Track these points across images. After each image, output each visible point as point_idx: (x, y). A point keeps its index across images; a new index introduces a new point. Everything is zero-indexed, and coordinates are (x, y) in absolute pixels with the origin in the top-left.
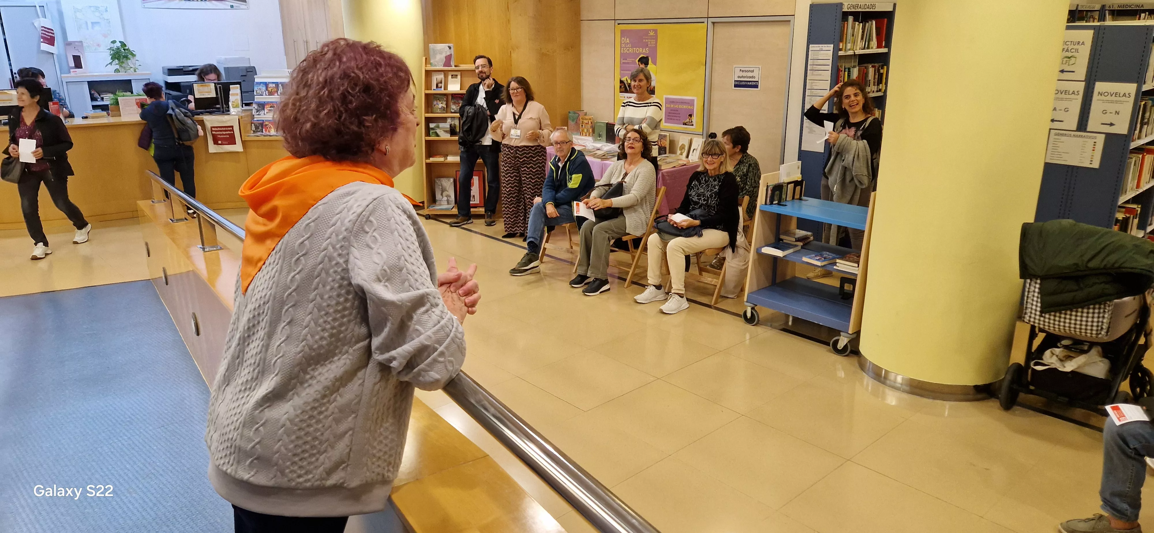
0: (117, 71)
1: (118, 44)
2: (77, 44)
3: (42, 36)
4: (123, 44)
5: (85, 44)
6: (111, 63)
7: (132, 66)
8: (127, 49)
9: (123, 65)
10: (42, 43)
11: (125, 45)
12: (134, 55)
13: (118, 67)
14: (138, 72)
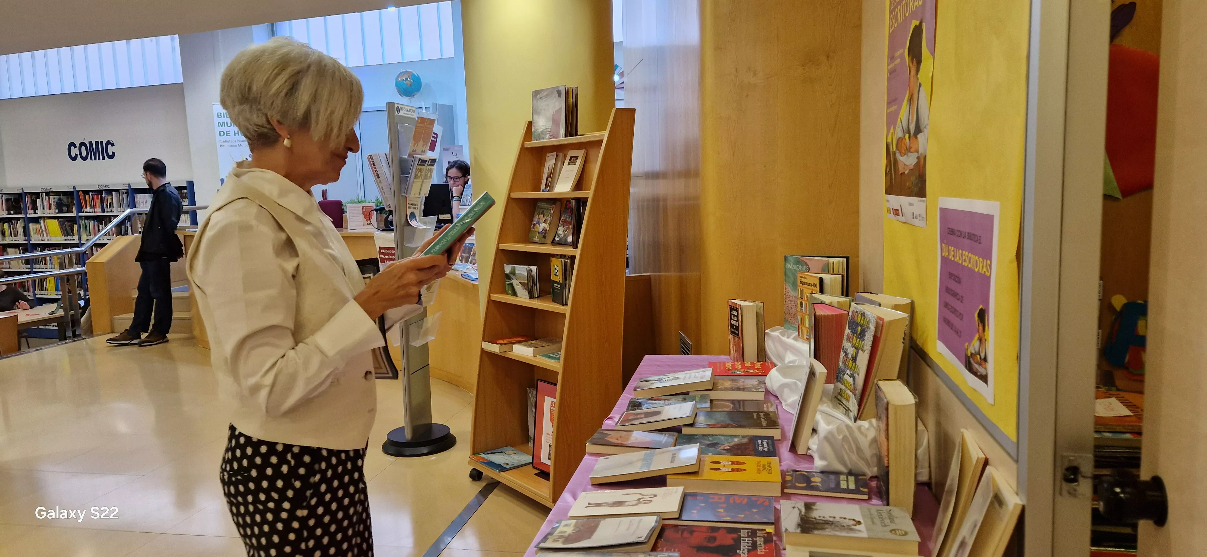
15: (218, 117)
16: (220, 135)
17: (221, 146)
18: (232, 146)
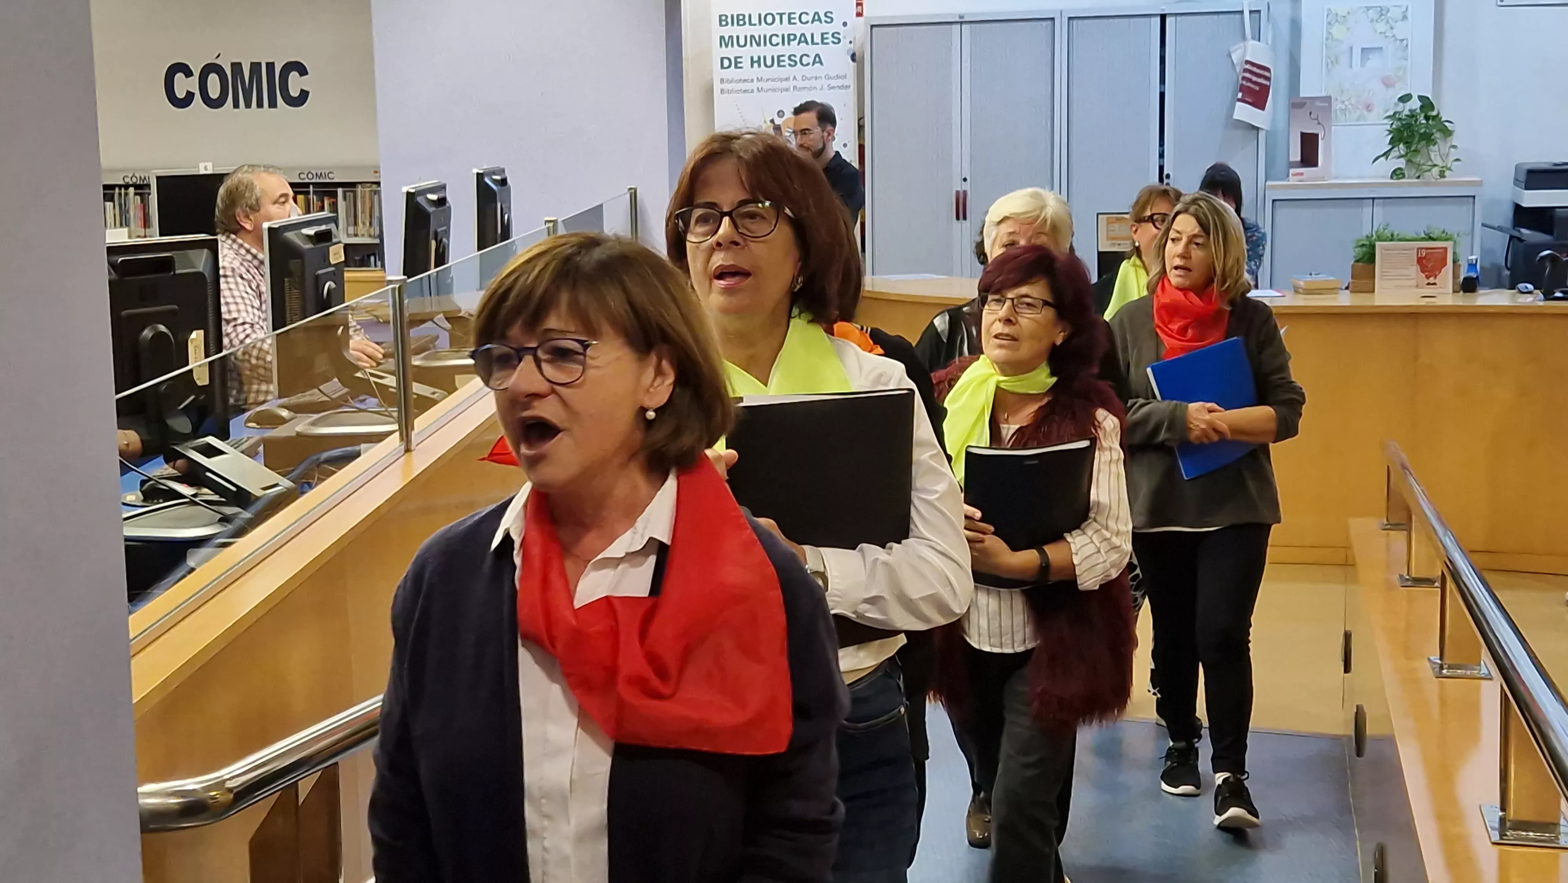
0: (1397, 174)
1: (1415, 104)
2: (1318, 103)
3: (1242, 85)
4: (1427, 104)
5: (1336, 106)
6: (1386, 154)
7: (1438, 161)
8: (1435, 118)
9: (1418, 159)
10: (1239, 104)
11: (1432, 107)
12: (1447, 133)
13: (1401, 163)
14: (1449, 177)
15: (721, 25)
16: (722, 67)
17: (722, 91)
18: (745, 91)
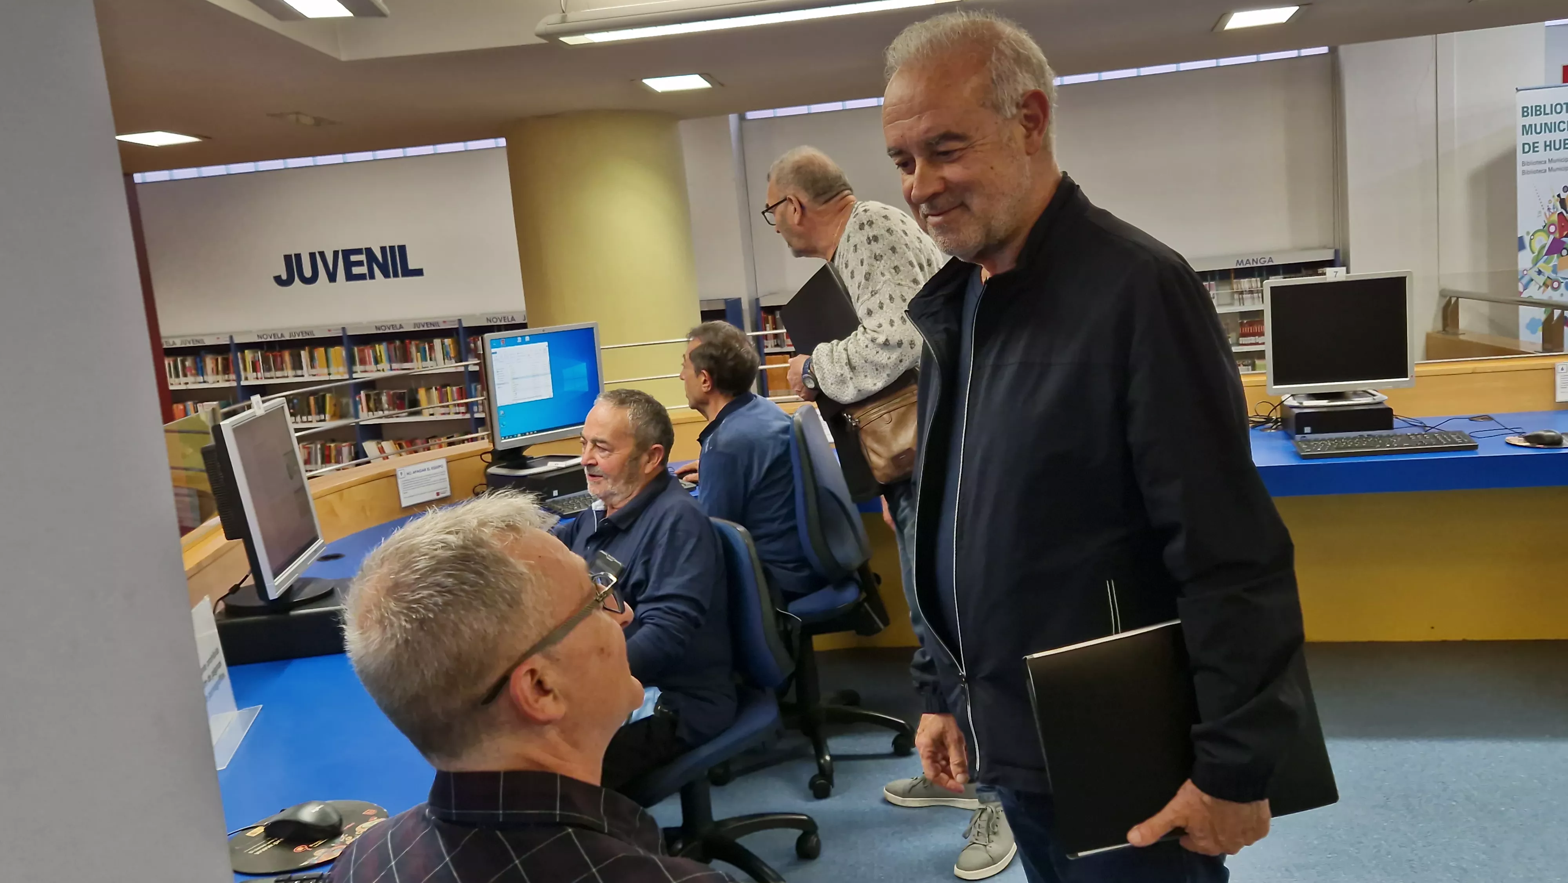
15: (1523, 116)
16: (1524, 152)
17: (1523, 173)
18: (1540, 171)
